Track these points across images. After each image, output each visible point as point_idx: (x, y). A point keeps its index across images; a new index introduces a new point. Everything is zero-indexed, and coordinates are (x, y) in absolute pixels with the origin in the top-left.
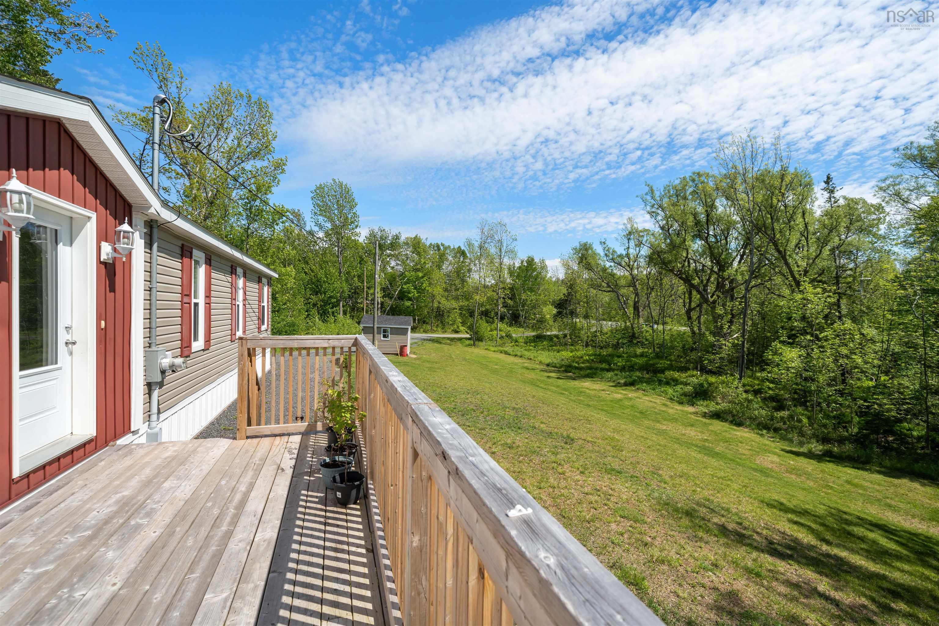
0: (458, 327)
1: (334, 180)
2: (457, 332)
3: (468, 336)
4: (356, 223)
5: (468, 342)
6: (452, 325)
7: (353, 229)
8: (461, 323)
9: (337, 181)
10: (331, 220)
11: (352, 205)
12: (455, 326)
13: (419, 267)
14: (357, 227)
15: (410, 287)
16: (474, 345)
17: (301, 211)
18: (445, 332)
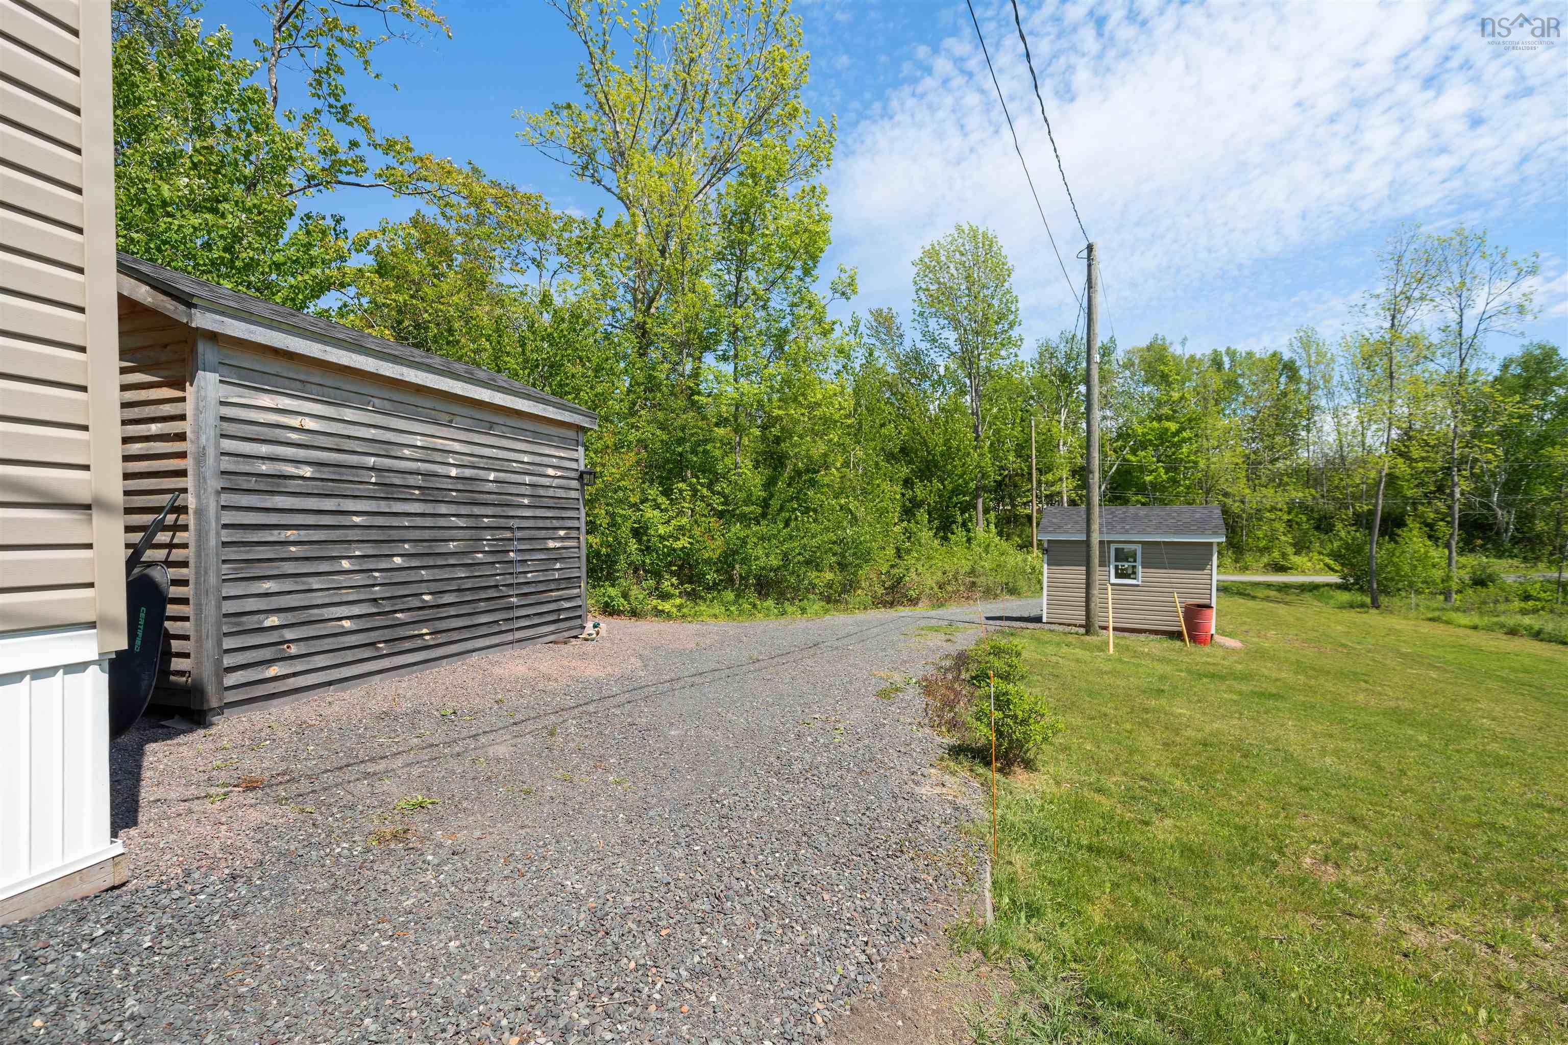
0: (1284, 555)
1: (959, 228)
2: (1280, 569)
3: (1334, 579)
4: (1011, 317)
5: (1345, 597)
6: (1267, 550)
7: (1004, 332)
8: (1294, 545)
9: (966, 228)
10: (956, 324)
11: (1001, 272)
12: (1276, 554)
13: (1166, 410)
14: (1011, 326)
15: (1147, 456)
16: (1375, 605)
17: (894, 311)
18: (1245, 569)
